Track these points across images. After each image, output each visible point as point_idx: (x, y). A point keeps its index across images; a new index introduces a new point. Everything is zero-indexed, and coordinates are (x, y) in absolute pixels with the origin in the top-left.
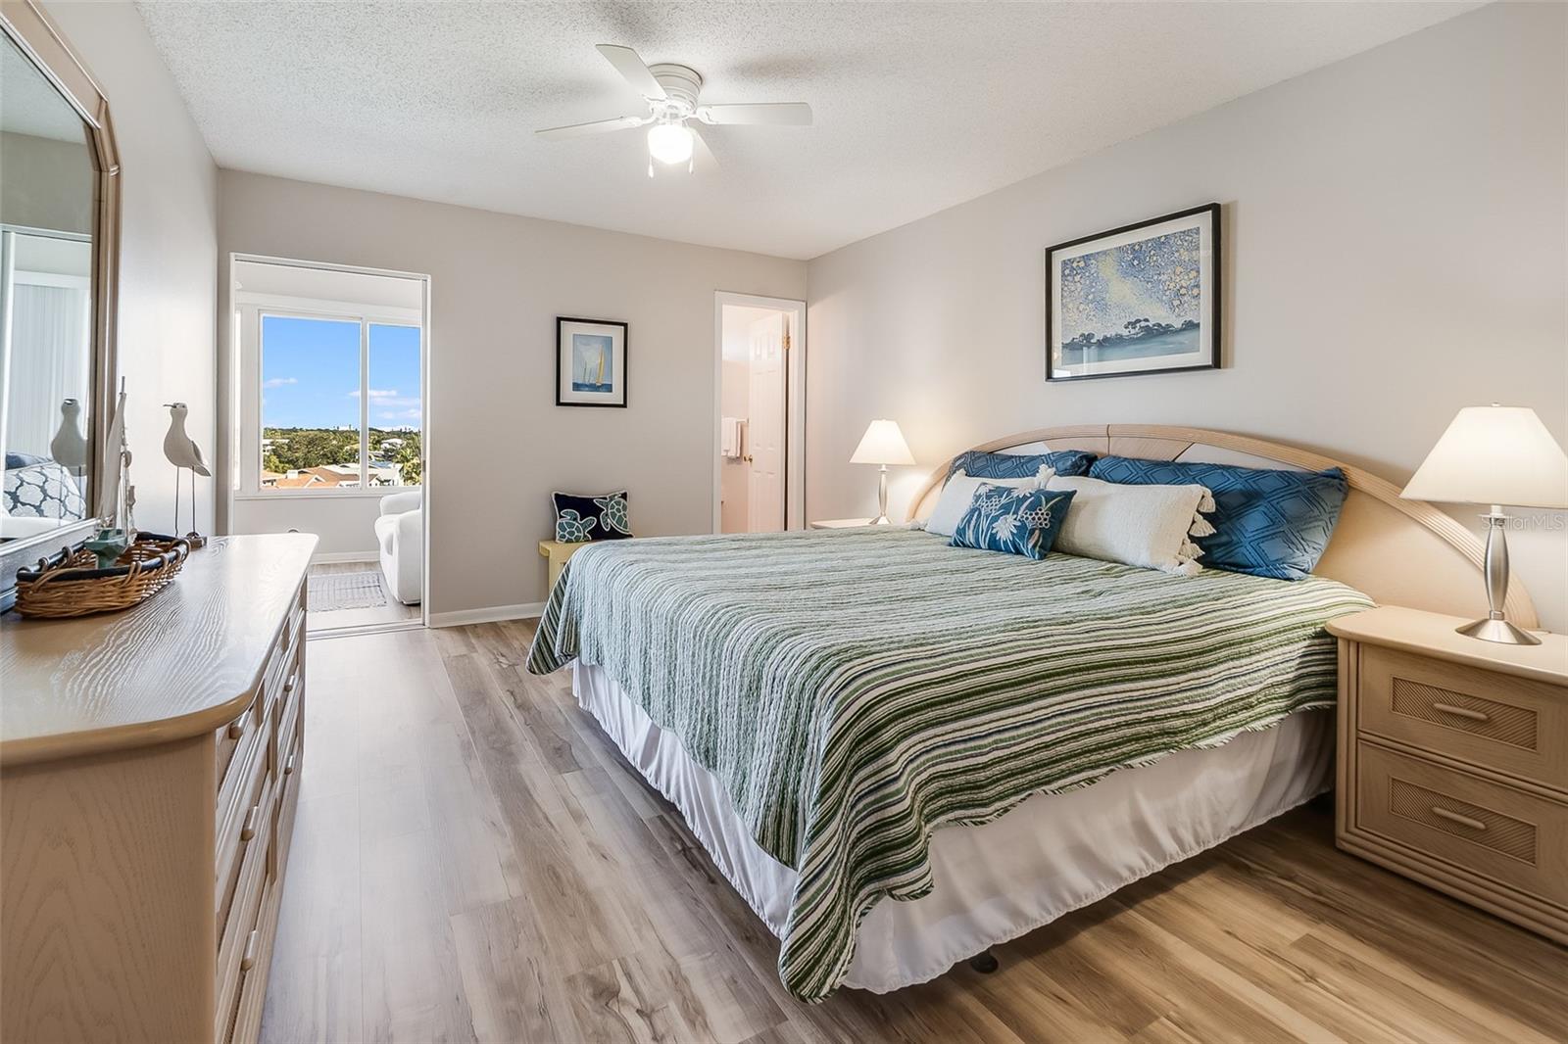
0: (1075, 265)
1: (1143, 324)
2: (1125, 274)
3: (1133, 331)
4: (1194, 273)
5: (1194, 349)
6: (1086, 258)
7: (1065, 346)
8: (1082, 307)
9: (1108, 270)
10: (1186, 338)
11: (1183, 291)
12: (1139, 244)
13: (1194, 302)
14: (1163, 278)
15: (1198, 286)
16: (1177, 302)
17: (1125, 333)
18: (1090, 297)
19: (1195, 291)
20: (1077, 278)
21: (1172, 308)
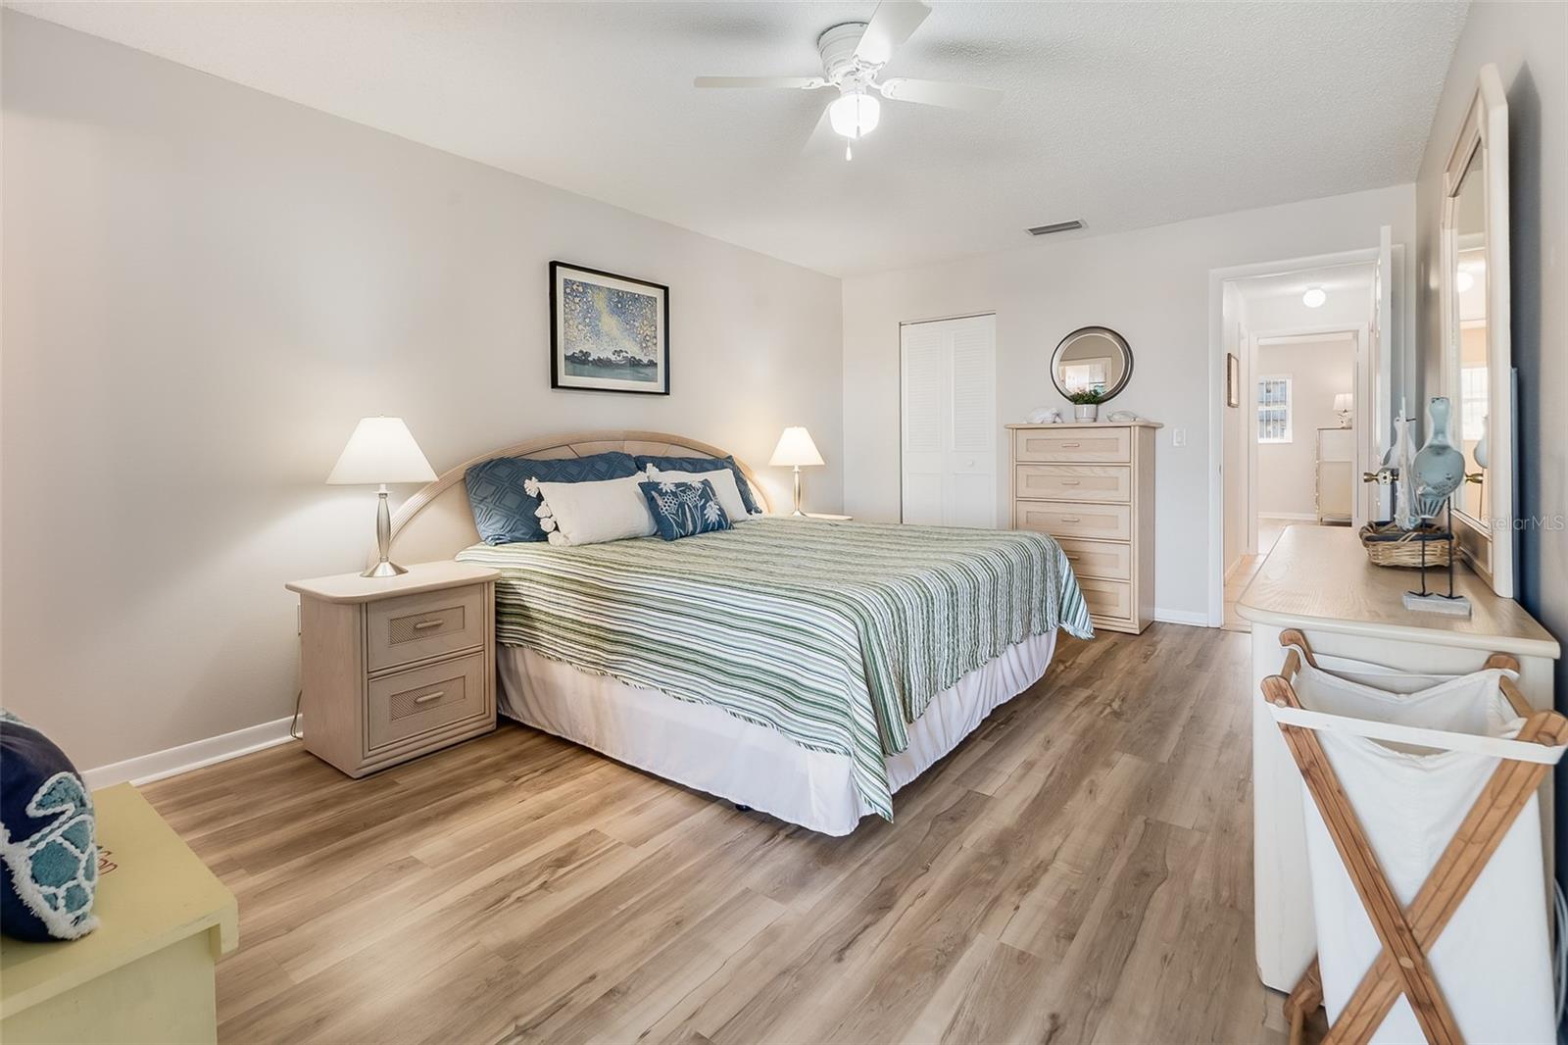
0: (575, 287)
1: (625, 354)
2: (613, 312)
3: (618, 358)
4: (653, 328)
5: (654, 380)
6: (585, 285)
7: (567, 358)
8: (580, 327)
9: (601, 303)
10: (649, 371)
11: (648, 338)
12: (623, 292)
13: (654, 348)
14: (637, 324)
15: (655, 337)
16: (644, 345)
17: (613, 358)
18: (587, 320)
19: (655, 341)
20: (577, 300)
21: (642, 348)
